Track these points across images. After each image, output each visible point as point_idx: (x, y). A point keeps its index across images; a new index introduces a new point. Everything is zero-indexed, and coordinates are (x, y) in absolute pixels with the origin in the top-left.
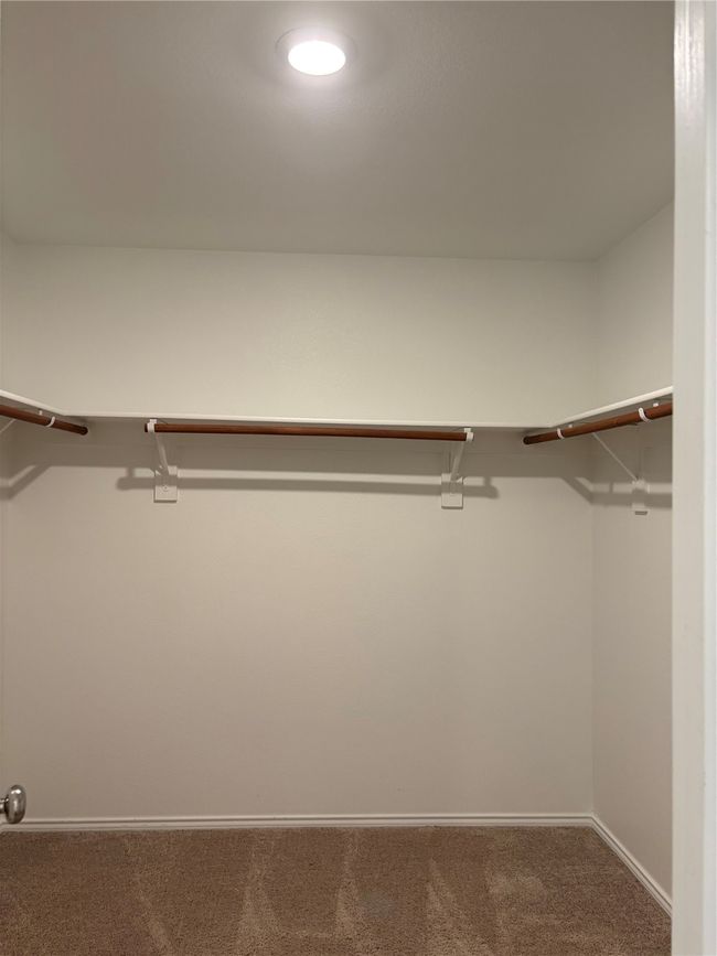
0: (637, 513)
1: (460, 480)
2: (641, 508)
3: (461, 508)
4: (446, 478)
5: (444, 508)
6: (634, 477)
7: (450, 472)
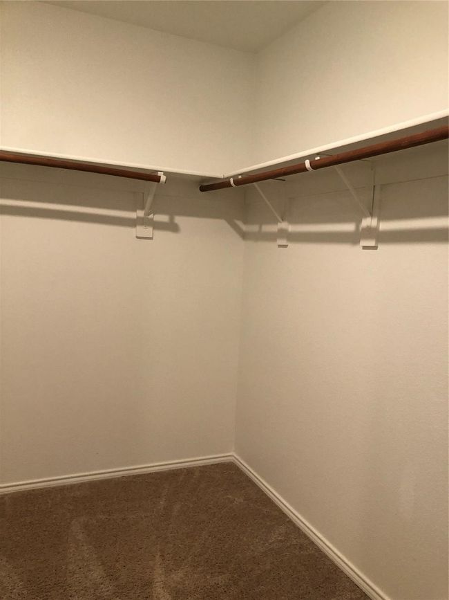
0: (280, 246)
1: (151, 216)
2: (283, 242)
3: (151, 238)
4: (140, 213)
5: (138, 237)
6: (280, 220)
7: (143, 208)
